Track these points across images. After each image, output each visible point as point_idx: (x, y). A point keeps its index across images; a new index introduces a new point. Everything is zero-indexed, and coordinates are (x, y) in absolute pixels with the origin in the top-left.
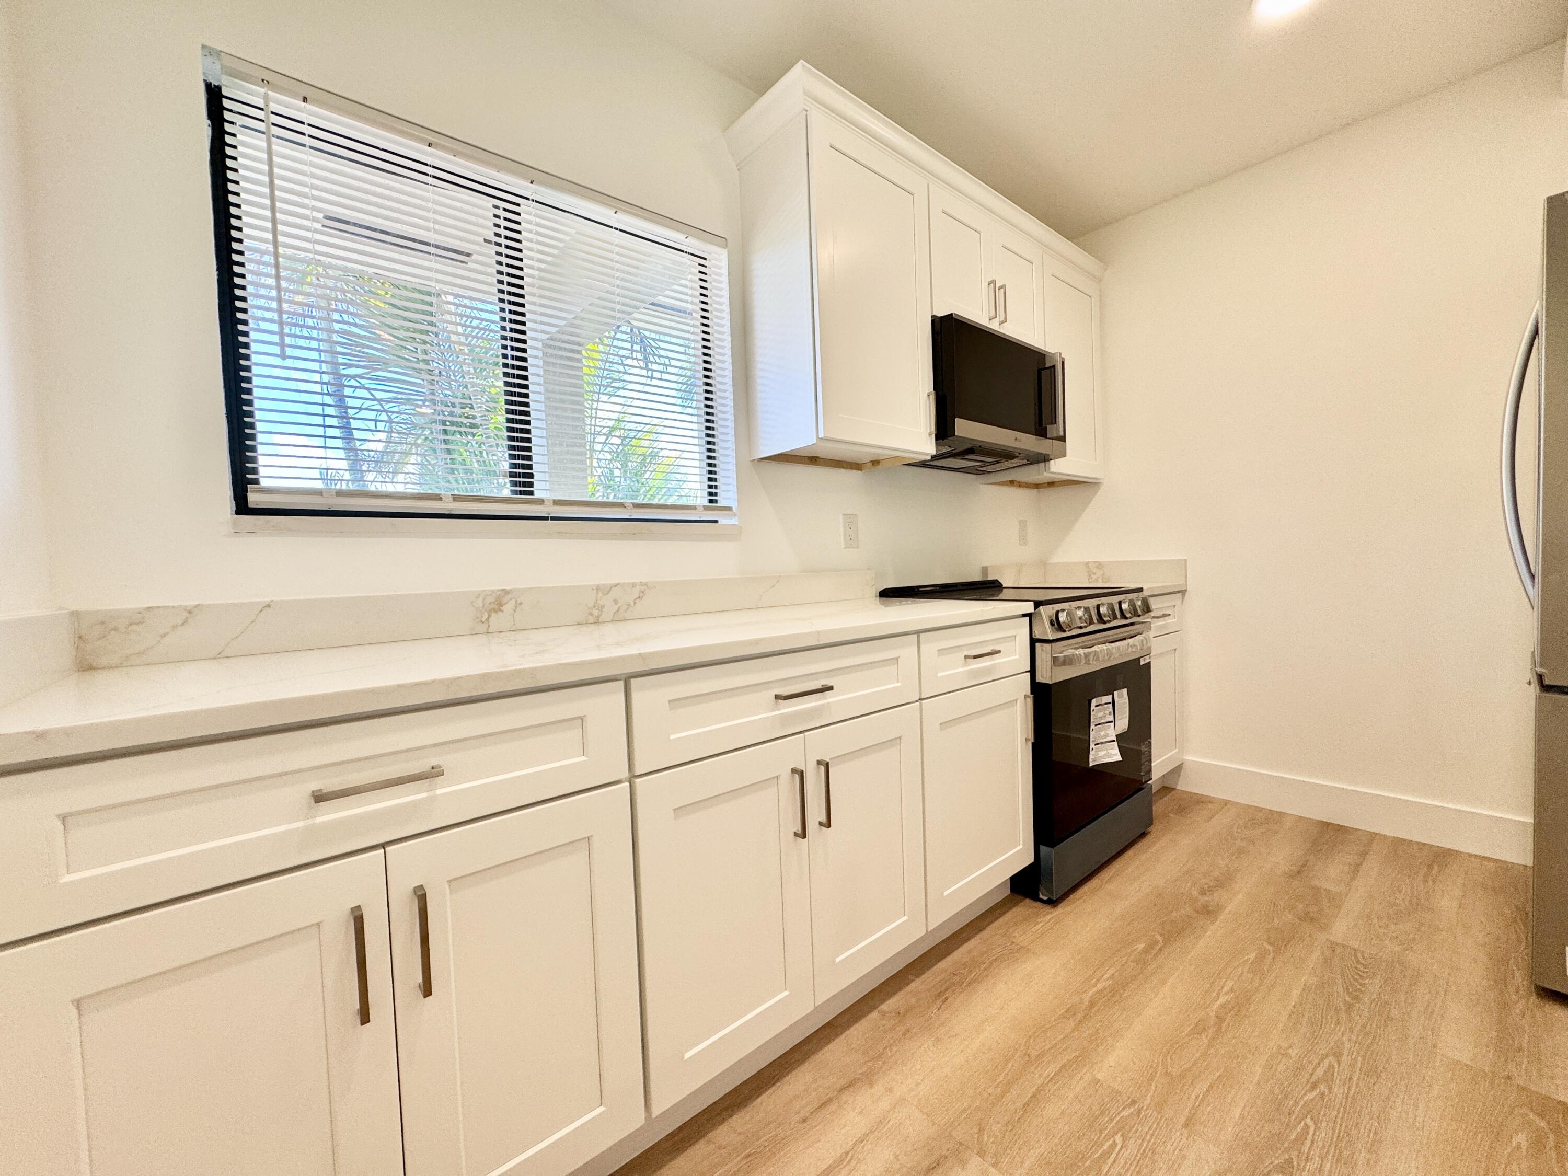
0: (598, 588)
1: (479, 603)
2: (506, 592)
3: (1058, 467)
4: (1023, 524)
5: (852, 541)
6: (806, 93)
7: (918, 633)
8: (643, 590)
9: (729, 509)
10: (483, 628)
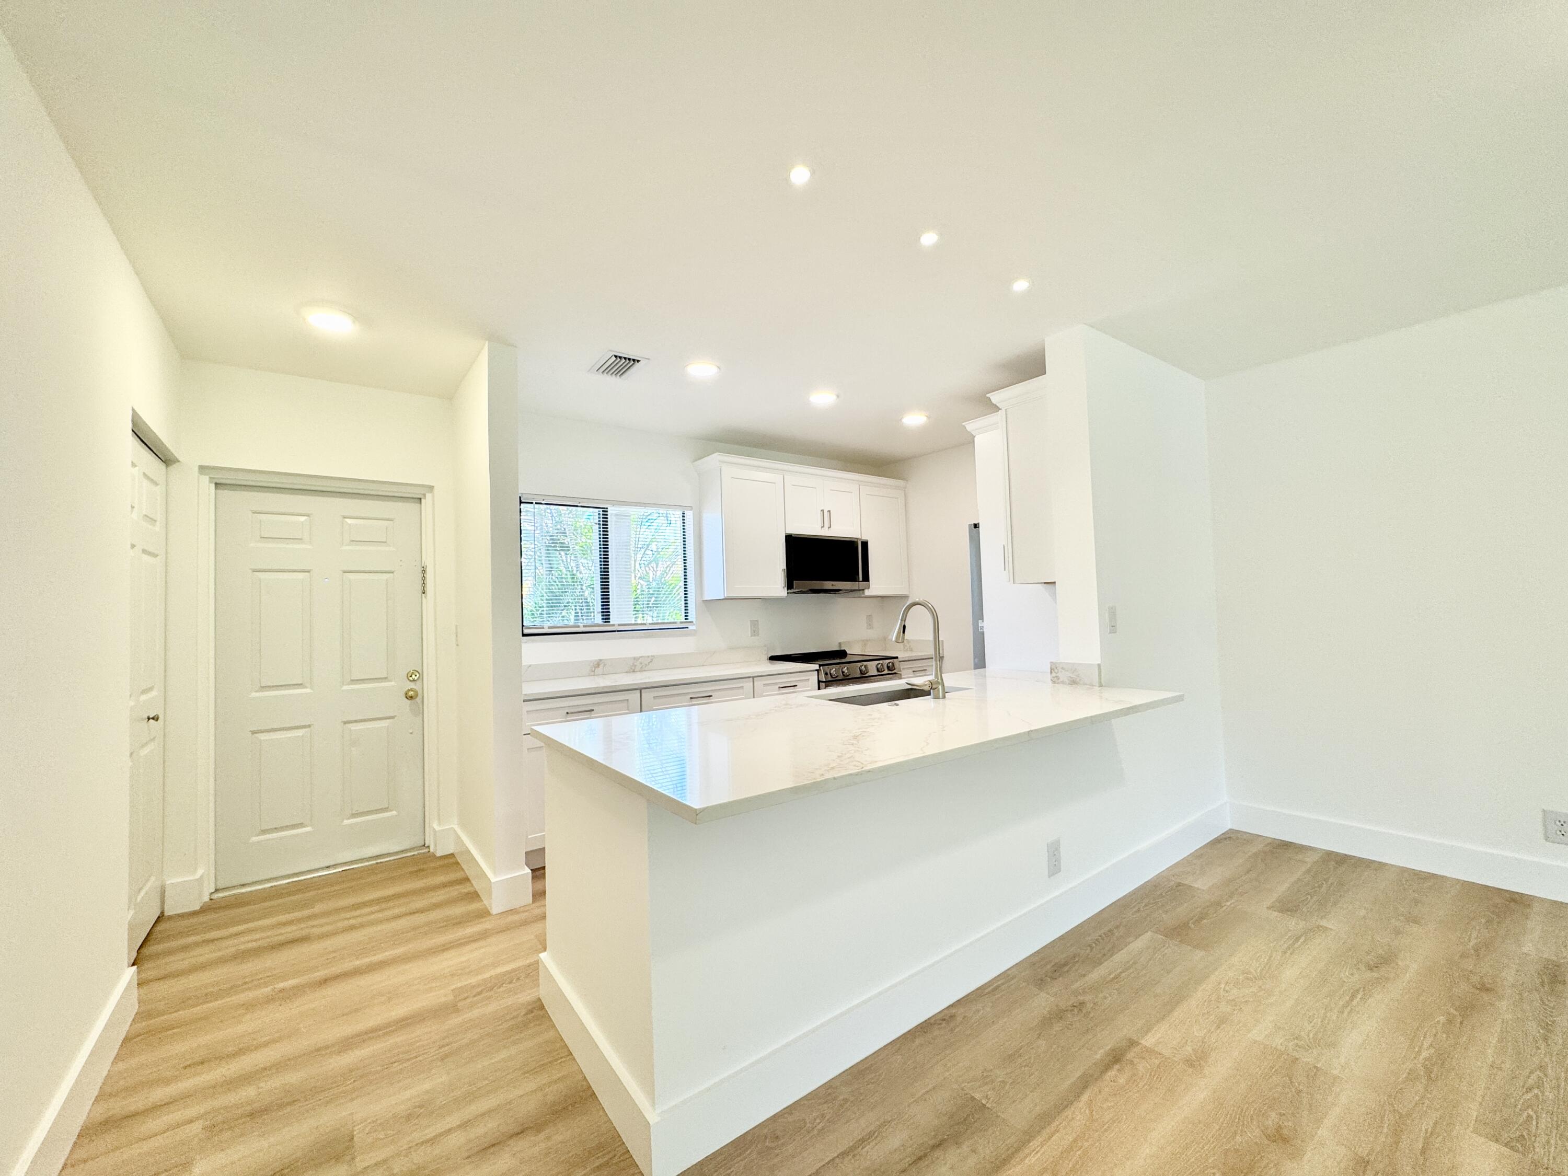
0: (634, 658)
1: (592, 664)
2: (601, 660)
3: (867, 593)
4: (869, 617)
5: (755, 633)
6: (720, 461)
7: (753, 677)
8: (652, 659)
9: (692, 622)
10: (593, 673)
